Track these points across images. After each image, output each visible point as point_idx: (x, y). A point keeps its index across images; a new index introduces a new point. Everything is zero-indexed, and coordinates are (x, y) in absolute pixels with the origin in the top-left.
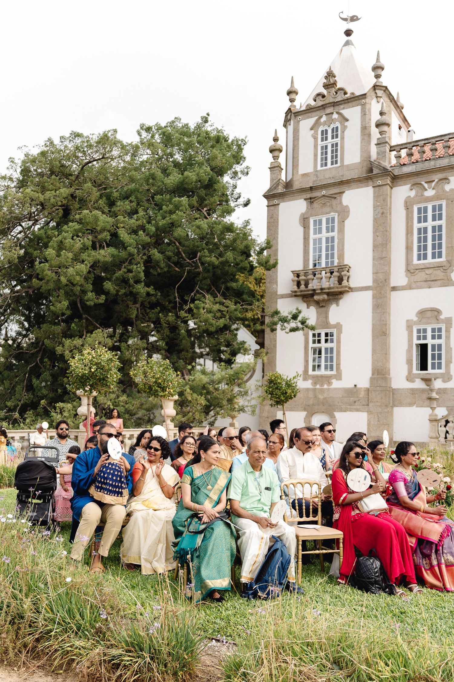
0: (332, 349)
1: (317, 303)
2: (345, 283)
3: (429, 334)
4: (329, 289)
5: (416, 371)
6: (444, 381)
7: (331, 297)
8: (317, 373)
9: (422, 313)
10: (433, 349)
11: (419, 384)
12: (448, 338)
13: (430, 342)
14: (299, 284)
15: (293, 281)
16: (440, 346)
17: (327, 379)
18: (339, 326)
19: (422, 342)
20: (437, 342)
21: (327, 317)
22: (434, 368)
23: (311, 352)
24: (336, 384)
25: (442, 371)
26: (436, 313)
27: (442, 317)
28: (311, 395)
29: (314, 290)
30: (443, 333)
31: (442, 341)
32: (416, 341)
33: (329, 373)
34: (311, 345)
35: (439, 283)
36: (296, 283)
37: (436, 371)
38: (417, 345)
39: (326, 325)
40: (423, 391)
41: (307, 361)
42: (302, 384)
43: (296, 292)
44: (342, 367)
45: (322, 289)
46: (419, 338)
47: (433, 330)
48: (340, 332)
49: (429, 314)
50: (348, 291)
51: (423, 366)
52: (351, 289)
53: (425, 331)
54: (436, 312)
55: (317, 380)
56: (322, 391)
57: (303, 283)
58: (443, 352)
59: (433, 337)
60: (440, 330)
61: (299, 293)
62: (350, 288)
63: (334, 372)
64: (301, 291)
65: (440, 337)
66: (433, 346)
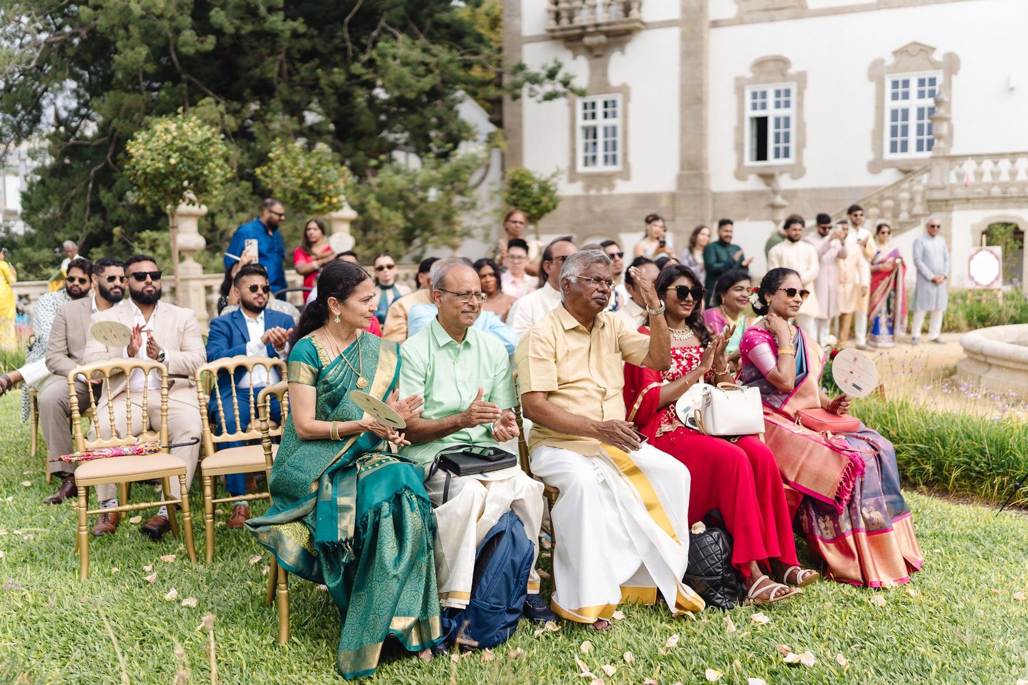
0: (614, 128)
1: (590, 50)
2: (634, 14)
3: (771, 99)
4: (609, 24)
5: (749, 161)
6: (794, 178)
7: (612, 40)
8: (591, 169)
9: (760, 64)
10: (777, 126)
11: (753, 184)
12: (800, 105)
13: (771, 113)
14: (557, 17)
15: (549, 11)
16: (787, 120)
17: (607, 179)
18: (625, 90)
19: (760, 113)
20: (782, 112)
21: (605, 74)
22: (777, 156)
23: (580, 135)
24: (622, 187)
25: (791, 161)
26: (781, 65)
27: (792, 71)
28: (581, 206)
29: (584, 27)
30: (793, 99)
31: (790, 112)
32: (750, 113)
33: (610, 168)
34: (580, 122)
35: (787, 12)
36: (553, 16)
37: (782, 161)
38: (752, 119)
39: (604, 87)
40: (759, 194)
41: (573, 150)
42: (566, 189)
43: (552, 31)
44: (632, 159)
45: (597, 25)
46: (754, 107)
47: (778, 93)
48: (627, 99)
49: (771, 66)
50: (639, 29)
51: (761, 154)
52: (645, 26)
53: (764, 95)
54: (780, 63)
55: (593, 180)
56: (599, 199)
57: (564, 14)
58: (793, 130)
59: (778, 105)
60: (788, 93)
61: (558, 34)
62: (643, 23)
63: (618, 168)
64: (563, 30)
65: (787, 104)
66: (777, 120)
